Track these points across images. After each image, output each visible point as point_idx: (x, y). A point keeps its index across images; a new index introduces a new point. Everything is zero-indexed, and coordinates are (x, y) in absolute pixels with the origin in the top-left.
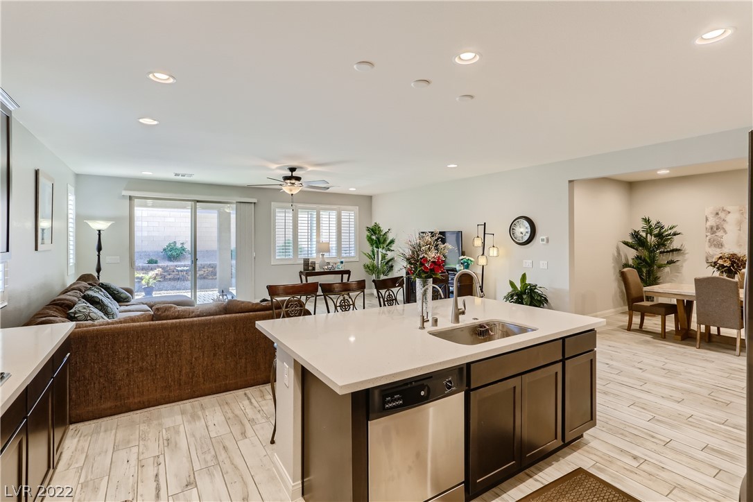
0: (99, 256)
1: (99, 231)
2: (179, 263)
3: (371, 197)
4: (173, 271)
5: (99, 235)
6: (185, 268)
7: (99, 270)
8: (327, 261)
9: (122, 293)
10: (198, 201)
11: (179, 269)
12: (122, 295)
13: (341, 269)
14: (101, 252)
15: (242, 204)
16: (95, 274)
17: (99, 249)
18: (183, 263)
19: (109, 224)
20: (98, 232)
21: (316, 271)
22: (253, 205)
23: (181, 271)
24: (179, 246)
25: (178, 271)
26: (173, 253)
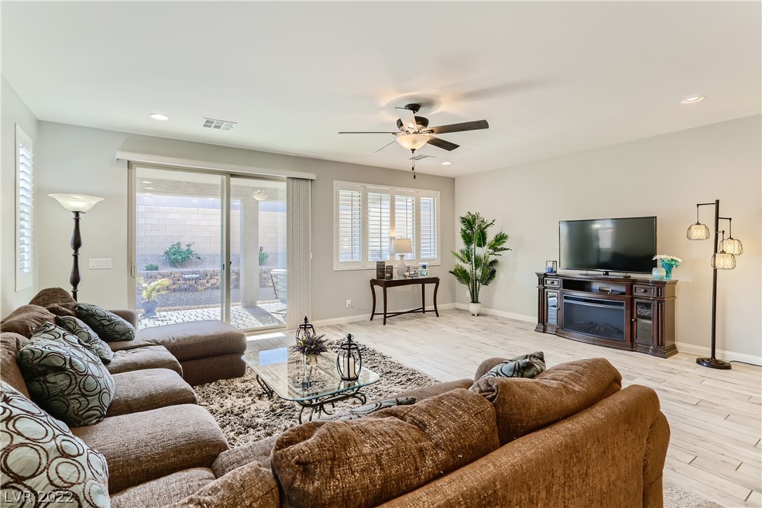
0: (76, 257)
1: (77, 213)
2: (184, 270)
3: (454, 179)
4: (179, 280)
5: (77, 221)
6: (194, 276)
7: (75, 281)
8: (407, 265)
9: (118, 323)
10: (233, 175)
11: (186, 276)
12: (117, 328)
13: (426, 277)
14: (80, 250)
15: (295, 181)
16: (69, 289)
17: (77, 244)
18: (190, 269)
19: (94, 201)
20: (73, 216)
21: (394, 279)
22: (310, 182)
23: (189, 280)
24: (184, 248)
25: (185, 279)
26: (178, 257)
